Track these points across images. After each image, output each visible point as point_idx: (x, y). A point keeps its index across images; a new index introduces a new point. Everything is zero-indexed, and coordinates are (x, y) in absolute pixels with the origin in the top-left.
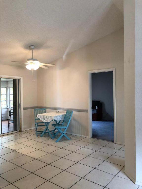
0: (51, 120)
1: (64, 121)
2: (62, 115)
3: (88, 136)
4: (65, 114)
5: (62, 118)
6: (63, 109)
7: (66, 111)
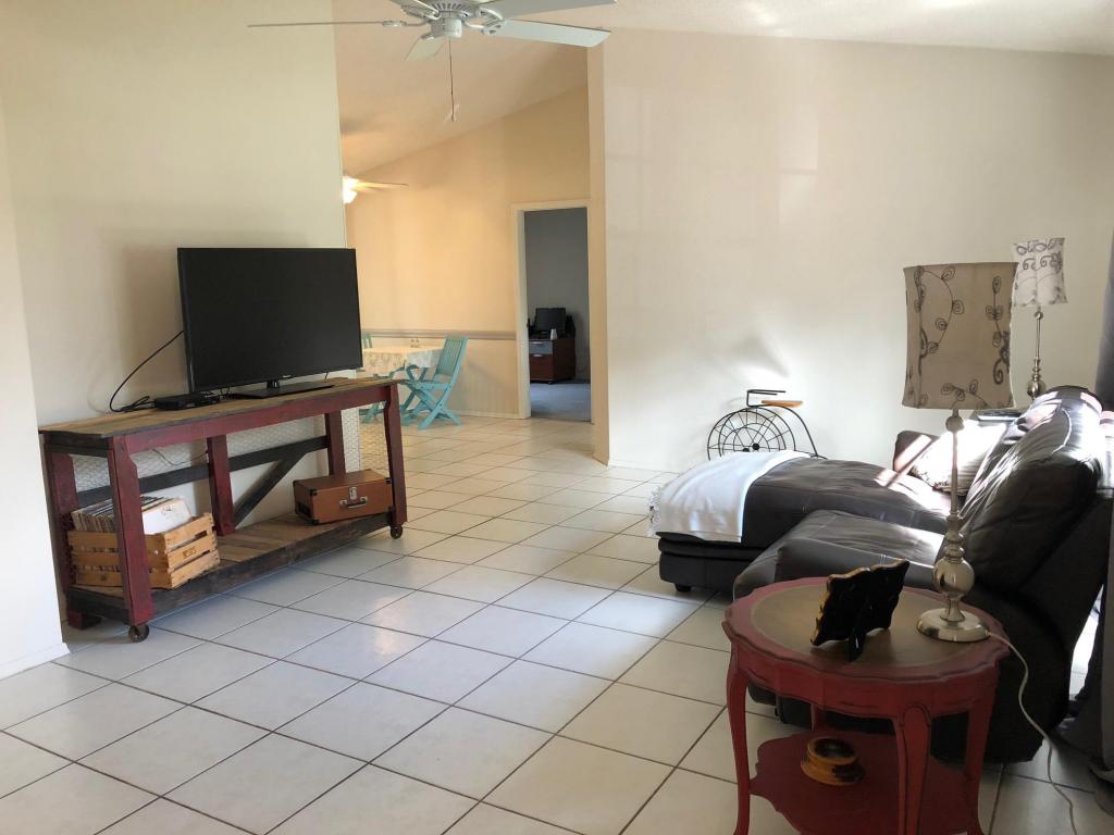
0: (398, 367)
1: (438, 372)
2: (433, 351)
3: (518, 412)
4: (441, 347)
5: (432, 361)
6: (432, 335)
7: (444, 340)
